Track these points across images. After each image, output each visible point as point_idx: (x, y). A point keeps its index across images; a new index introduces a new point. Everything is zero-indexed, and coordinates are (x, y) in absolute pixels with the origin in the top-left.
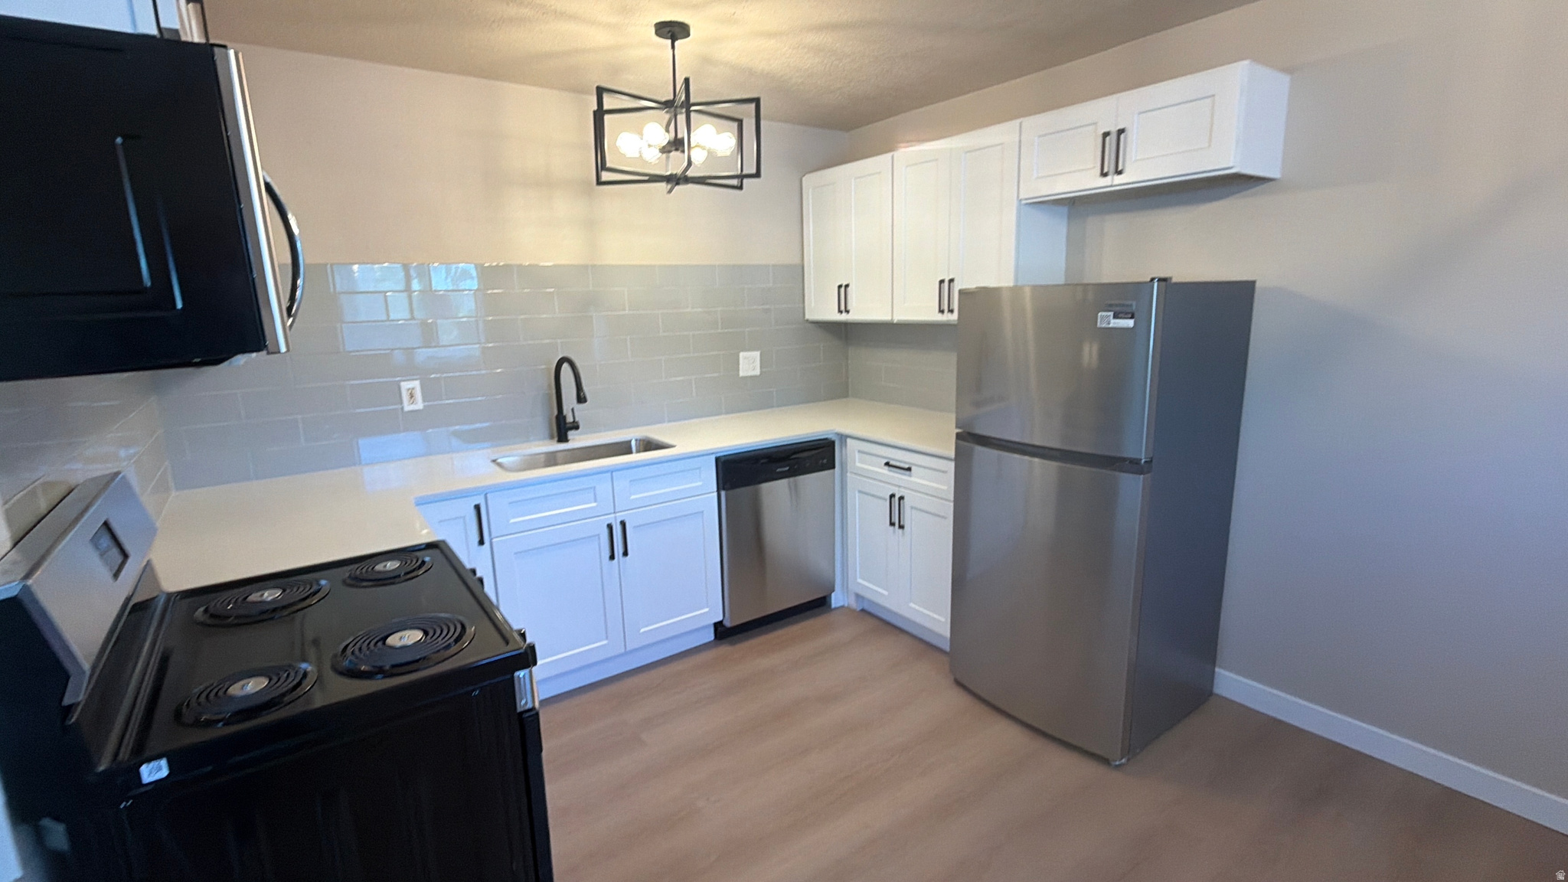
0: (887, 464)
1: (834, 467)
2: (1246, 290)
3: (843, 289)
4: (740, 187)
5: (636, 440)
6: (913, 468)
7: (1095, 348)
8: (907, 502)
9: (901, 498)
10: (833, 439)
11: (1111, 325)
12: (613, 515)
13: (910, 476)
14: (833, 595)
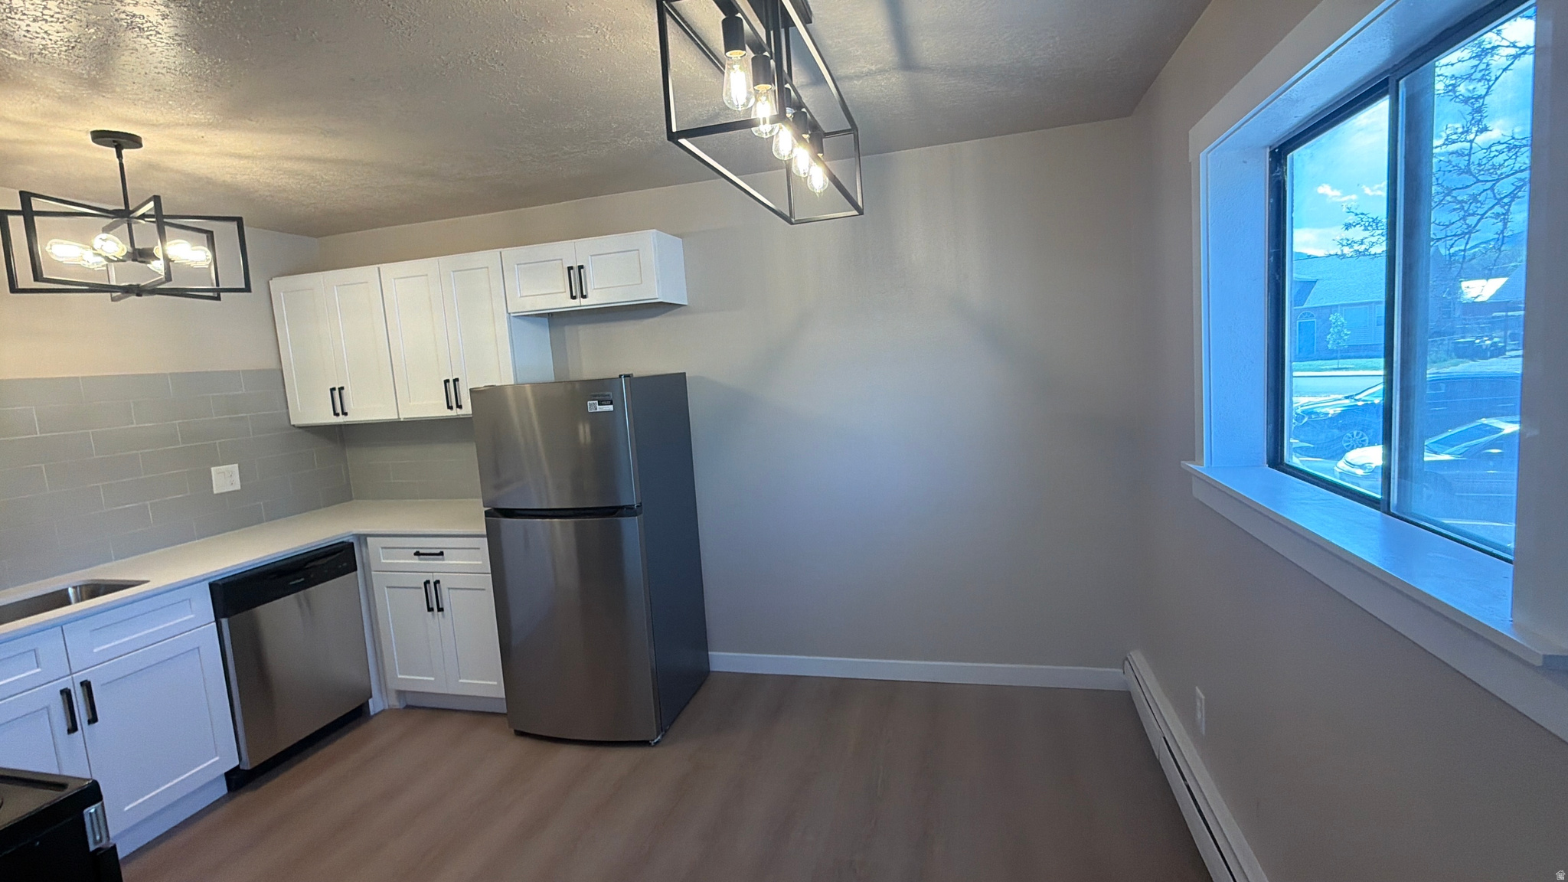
0: (417, 554)
1: (356, 570)
2: (680, 379)
3: (336, 393)
4: (218, 298)
5: (75, 588)
6: (445, 551)
7: (588, 430)
8: (443, 586)
9: (437, 582)
10: (351, 541)
11: (598, 410)
12: (70, 677)
13: (443, 560)
14: (370, 701)
